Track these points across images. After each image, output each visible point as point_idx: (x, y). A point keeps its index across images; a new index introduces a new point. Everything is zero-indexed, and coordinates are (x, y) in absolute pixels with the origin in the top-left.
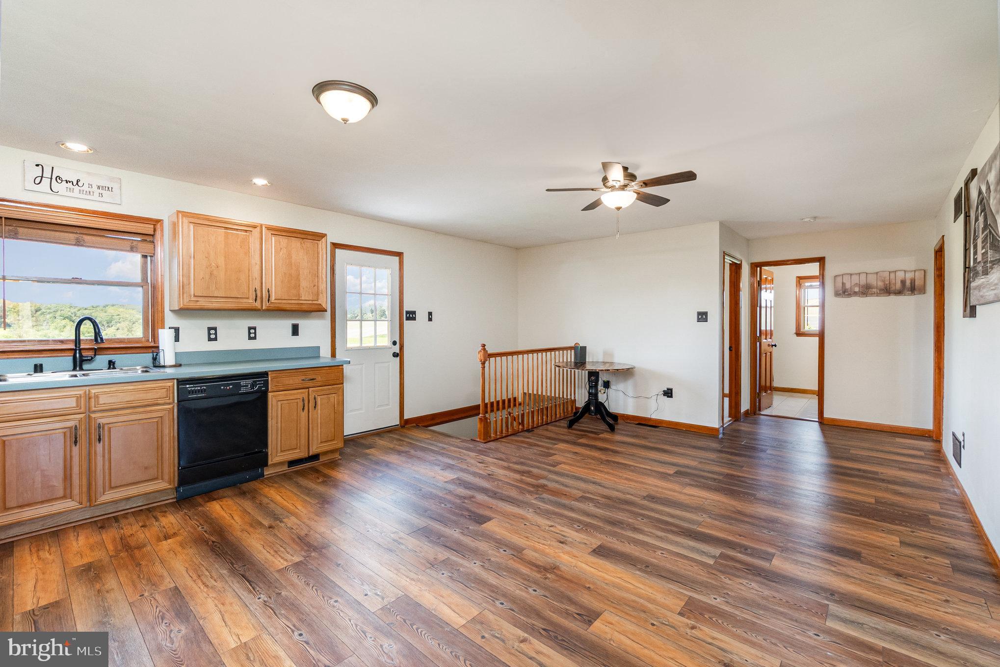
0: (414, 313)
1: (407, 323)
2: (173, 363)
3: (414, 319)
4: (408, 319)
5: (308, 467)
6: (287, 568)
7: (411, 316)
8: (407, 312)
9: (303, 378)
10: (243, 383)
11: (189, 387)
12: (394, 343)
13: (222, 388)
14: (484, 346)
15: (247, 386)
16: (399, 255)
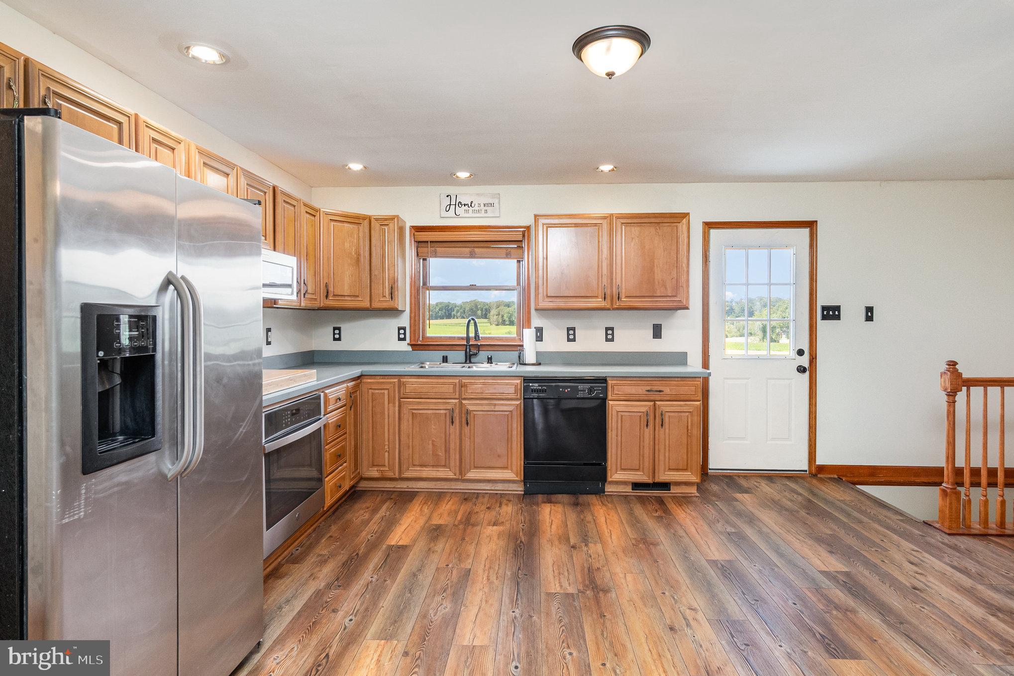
0: (838, 308)
1: (823, 326)
2: (534, 361)
3: (838, 317)
4: (824, 318)
5: (654, 495)
6: (557, 594)
7: (832, 313)
8: (824, 308)
9: (649, 388)
10: (581, 386)
11: (532, 386)
12: (801, 353)
13: (561, 390)
14: (953, 364)
15: (585, 391)
16: (811, 225)
